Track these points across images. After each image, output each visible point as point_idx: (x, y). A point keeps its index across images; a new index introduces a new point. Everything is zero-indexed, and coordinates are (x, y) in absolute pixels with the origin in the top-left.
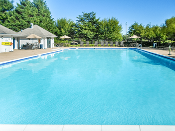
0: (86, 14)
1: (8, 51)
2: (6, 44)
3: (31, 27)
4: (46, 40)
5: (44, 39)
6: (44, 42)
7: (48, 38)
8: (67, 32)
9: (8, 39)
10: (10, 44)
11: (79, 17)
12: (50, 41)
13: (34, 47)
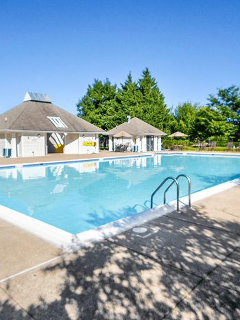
0: (221, 91)
1: (90, 152)
2: (89, 144)
3: (127, 121)
4: (145, 140)
5: (141, 138)
6: (142, 144)
7: (148, 137)
8: (189, 126)
9: (91, 138)
10: (93, 144)
11: (209, 97)
12: (152, 142)
13: (129, 149)
